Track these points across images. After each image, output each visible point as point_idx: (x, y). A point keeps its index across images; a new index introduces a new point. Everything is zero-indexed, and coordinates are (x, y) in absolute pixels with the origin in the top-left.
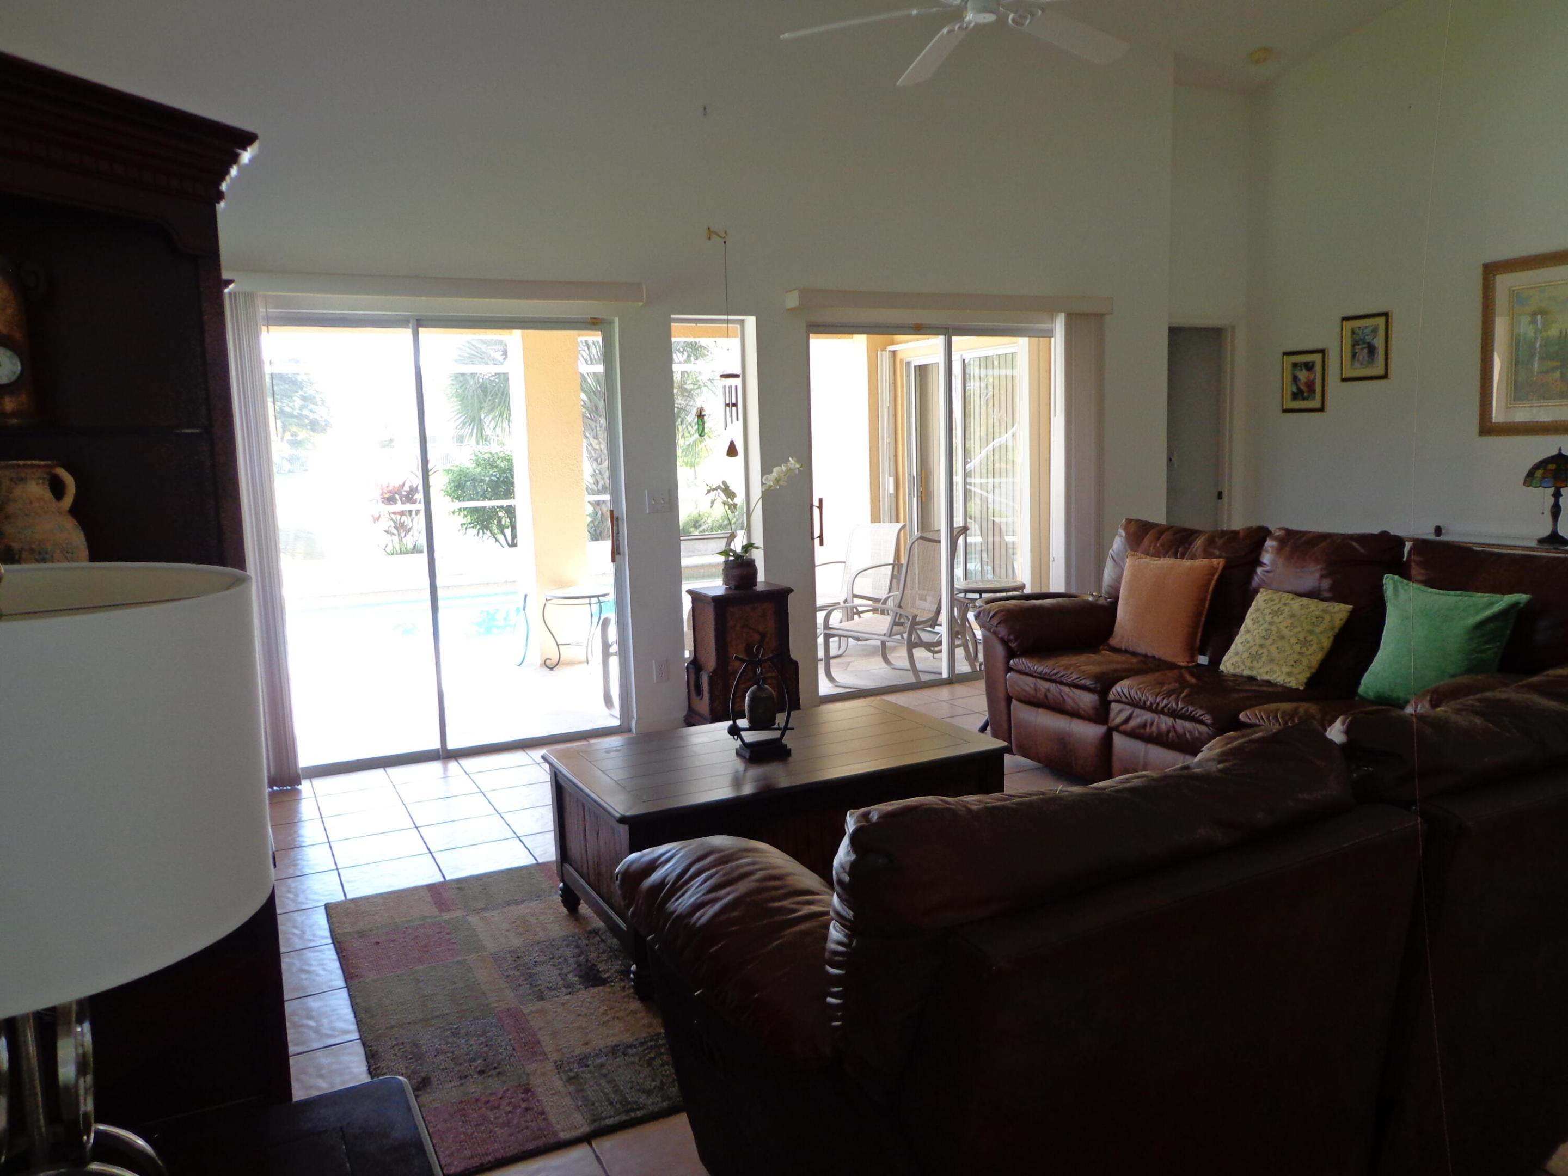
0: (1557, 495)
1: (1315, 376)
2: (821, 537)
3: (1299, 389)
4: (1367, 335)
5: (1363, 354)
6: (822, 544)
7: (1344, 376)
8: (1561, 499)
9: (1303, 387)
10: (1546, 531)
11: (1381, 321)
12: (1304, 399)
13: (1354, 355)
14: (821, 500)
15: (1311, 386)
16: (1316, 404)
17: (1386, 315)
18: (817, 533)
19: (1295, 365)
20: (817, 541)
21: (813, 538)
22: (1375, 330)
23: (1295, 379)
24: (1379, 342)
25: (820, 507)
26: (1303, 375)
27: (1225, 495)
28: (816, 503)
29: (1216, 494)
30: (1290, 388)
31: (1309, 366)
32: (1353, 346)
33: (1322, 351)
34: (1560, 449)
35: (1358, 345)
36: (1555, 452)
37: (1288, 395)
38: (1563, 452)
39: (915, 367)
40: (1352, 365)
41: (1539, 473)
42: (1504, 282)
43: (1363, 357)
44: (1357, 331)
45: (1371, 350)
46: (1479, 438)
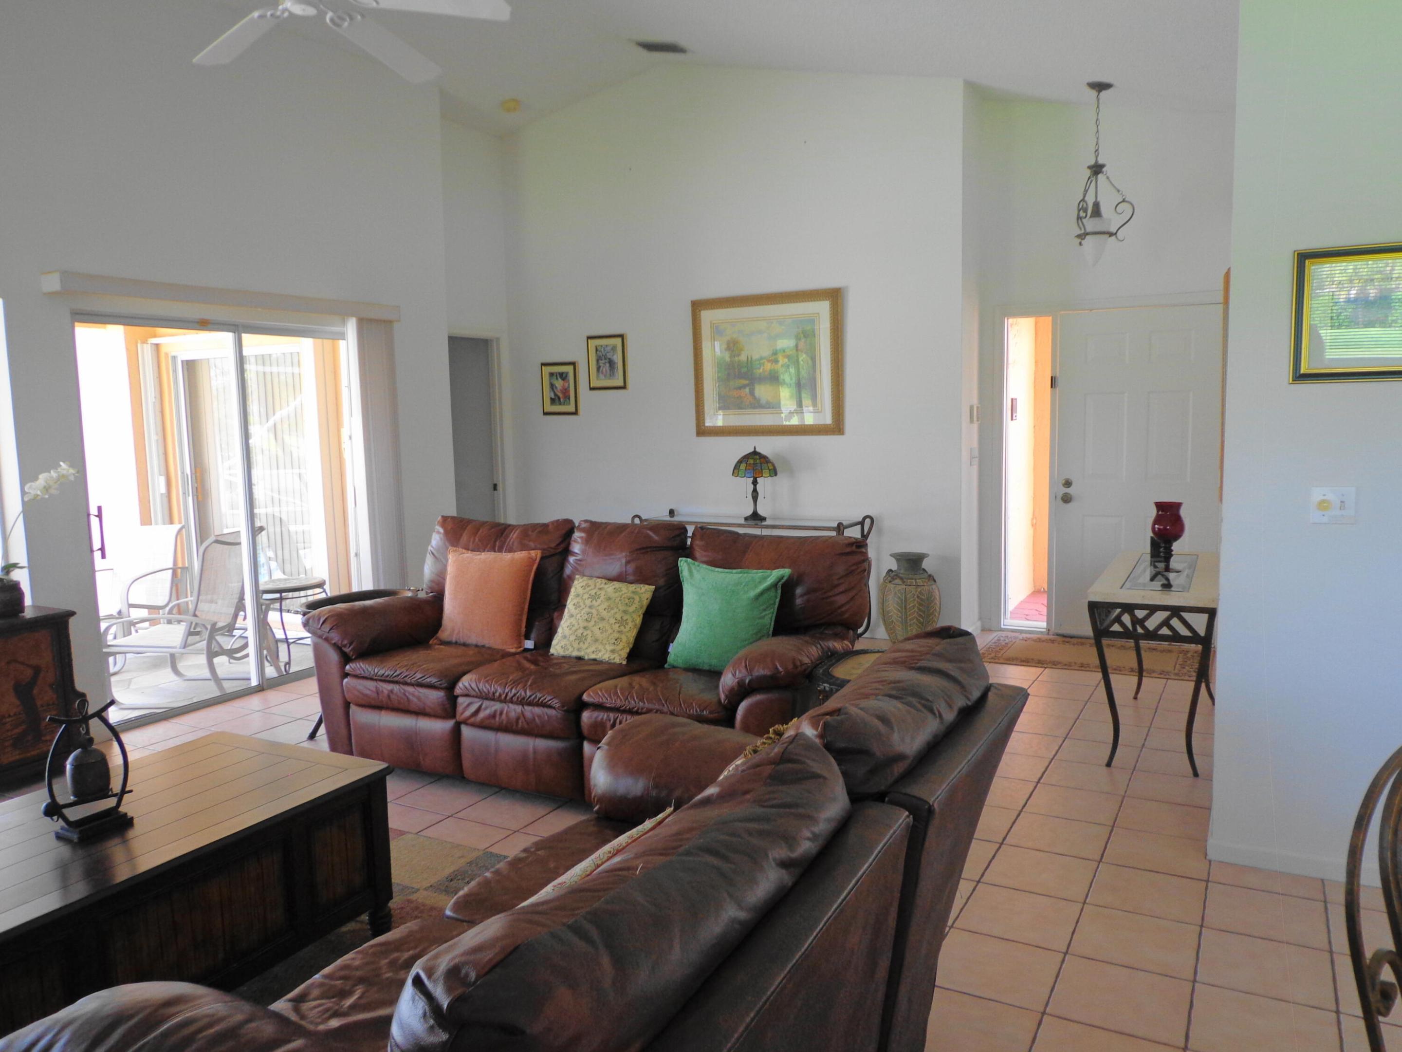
0: (755, 483)
1: (569, 384)
2: (102, 549)
3: (556, 395)
4: (608, 352)
5: (606, 368)
6: (103, 556)
7: (591, 386)
8: (758, 486)
9: (560, 395)
10: (750, 512)
11: (618, 341)
12: (560, 404)
13: (598, 368)
14: (100, 509)
15: (566, 392)
16: (571, 408)
17: (621, 336)
18: (97, 545)
19: (551, 374)
20: (97, 555)
21: (92, 551)
22: (614, 348)
23: (552, 386)
24: (618, 358)
25: (99, 516)
26: (559, 383)
27: (500, 487)
28: (93, 511)
29: (492, 486)
30: (548, 394)
31: (563, 376)
32: (598, 361)
33: (573, 364)
34: (755, 448)
35: (601, 360)
36: (752, 450)
37: (547, 401)
38: (758, 450)
39: (182, 361)
40: (598, 376)
41: (743, 466)
42: (707, 316)
43: (606, 370)
44: (599, 348)
45: (612, 363)
46: (698, 438)
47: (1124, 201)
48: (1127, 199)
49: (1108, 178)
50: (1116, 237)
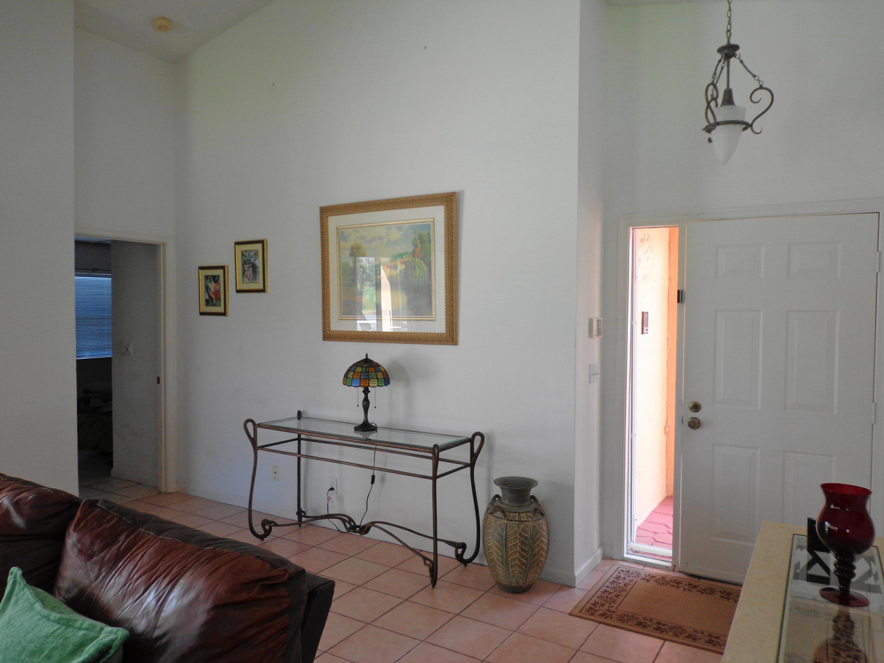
0: (366, 391)
1: (220, 287)
3: (210, 296)
4: (251, 257)
5: (249, 272)
7: (237, 289)
8: (369, 395)
9: (213, 297)
10: (360, 420)
11: (259, 247)
12: (213, 305)
13: (244, 272)
15: (217, 293)
16: (221, 309)
17: (262, 242)
19: (207, 277)
22: (256, 254)
23: (207, 288)
24: (259, 263)
26: (212, 286)
27: (162, 381)
29: (156, 380)
30: (204, 296)
31: (215, 279)
32: (243, 265)
33: (223, 268)
34: (367, 356)
35: (246, 264)
36: (364, 357)
37: (203, 302)
38: (370, 357)
40: (243, 280)
41: (351, 375)
42: (334, 222)
43: (250, 274)
44: (245, 253)
45: (254, 267)
46: (323, 342)
47: (761, 87)
48: (764, 86)
49: (741, 62)
50: (752, 129)
